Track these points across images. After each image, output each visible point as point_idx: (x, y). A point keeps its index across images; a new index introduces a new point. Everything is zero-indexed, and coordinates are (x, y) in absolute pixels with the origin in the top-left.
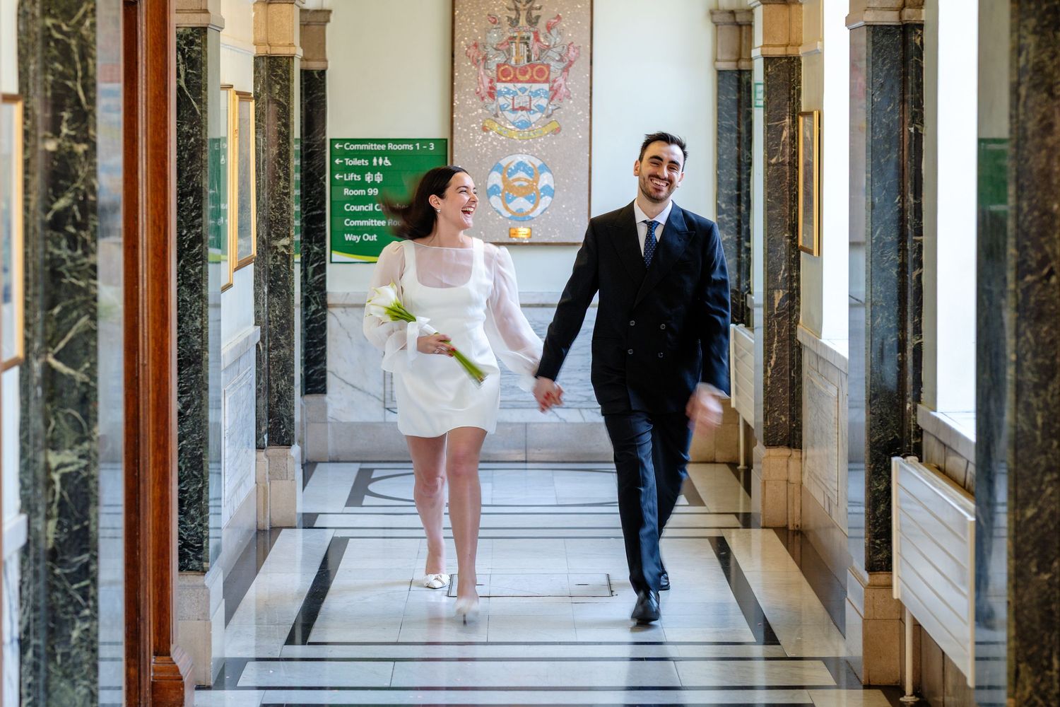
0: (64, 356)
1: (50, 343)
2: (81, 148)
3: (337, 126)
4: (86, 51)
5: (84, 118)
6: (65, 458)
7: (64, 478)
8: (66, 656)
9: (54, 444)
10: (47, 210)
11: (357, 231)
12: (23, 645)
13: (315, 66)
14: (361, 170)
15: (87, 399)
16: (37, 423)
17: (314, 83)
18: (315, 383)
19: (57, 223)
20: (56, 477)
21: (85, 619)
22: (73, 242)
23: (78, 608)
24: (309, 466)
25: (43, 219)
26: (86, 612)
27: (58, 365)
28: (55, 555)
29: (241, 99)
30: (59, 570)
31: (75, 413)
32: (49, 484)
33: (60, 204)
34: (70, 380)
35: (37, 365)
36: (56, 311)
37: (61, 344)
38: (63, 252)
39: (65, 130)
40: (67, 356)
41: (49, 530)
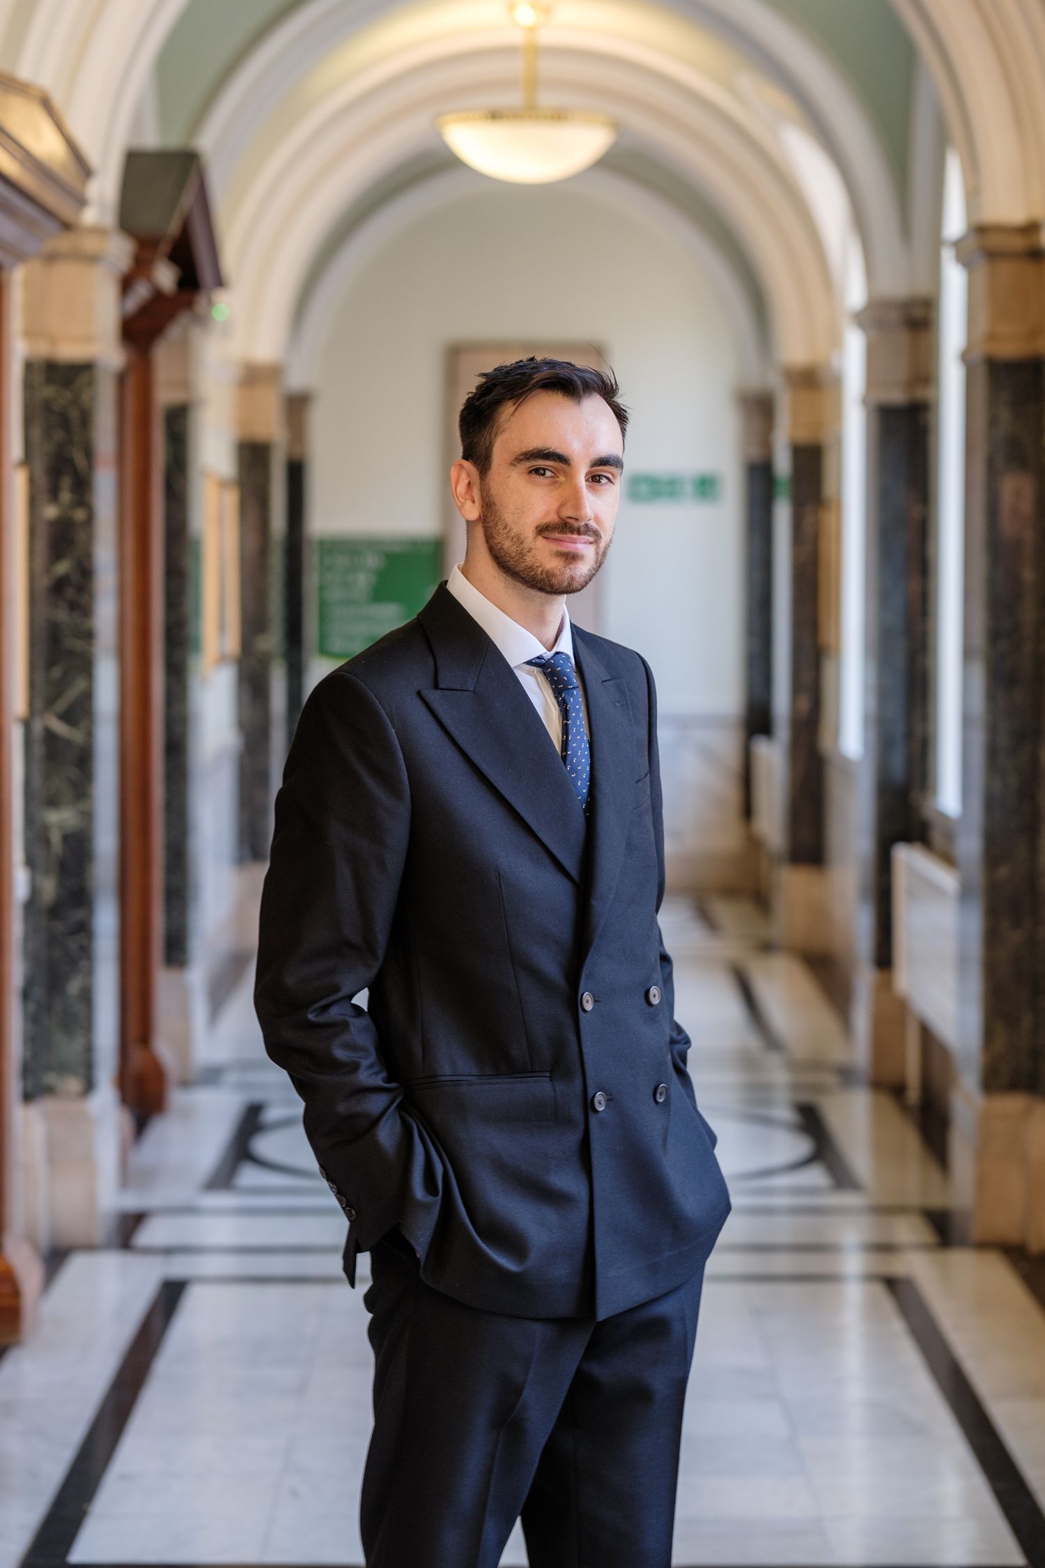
0: (65, 717)
1: (50, 702)
2: (80, 515)
4: (86, 419)
5: (82, 487)
6: (61, 818)
7: (66, 838)
8: (64, 1011)
9: (53, 803)
10: (50, 573)
11: (346, 636)
12: (26, 995)
13: (296, 454)
14: (350, 570)
15: (84, 759)
16: (37, 780)
17: (296, 473)
19: (58, 587)
20: (56, 837)
22: (73, 606)
23: (73, 963)
25: (44, 582)
26: (83, 964)
27: (59, 727)
28: (55, 912)
29: (223, 484)
30: (59, 927)
31: (73, 772)
32: (47, 842)
33: (63, 568)
34: (68, 742)
35: (38, 727)
36: (57, 672)
37: (62, 705)
38: (62, 615)
39: (66, 496)
40: (69, 717)
41: (49, 888)
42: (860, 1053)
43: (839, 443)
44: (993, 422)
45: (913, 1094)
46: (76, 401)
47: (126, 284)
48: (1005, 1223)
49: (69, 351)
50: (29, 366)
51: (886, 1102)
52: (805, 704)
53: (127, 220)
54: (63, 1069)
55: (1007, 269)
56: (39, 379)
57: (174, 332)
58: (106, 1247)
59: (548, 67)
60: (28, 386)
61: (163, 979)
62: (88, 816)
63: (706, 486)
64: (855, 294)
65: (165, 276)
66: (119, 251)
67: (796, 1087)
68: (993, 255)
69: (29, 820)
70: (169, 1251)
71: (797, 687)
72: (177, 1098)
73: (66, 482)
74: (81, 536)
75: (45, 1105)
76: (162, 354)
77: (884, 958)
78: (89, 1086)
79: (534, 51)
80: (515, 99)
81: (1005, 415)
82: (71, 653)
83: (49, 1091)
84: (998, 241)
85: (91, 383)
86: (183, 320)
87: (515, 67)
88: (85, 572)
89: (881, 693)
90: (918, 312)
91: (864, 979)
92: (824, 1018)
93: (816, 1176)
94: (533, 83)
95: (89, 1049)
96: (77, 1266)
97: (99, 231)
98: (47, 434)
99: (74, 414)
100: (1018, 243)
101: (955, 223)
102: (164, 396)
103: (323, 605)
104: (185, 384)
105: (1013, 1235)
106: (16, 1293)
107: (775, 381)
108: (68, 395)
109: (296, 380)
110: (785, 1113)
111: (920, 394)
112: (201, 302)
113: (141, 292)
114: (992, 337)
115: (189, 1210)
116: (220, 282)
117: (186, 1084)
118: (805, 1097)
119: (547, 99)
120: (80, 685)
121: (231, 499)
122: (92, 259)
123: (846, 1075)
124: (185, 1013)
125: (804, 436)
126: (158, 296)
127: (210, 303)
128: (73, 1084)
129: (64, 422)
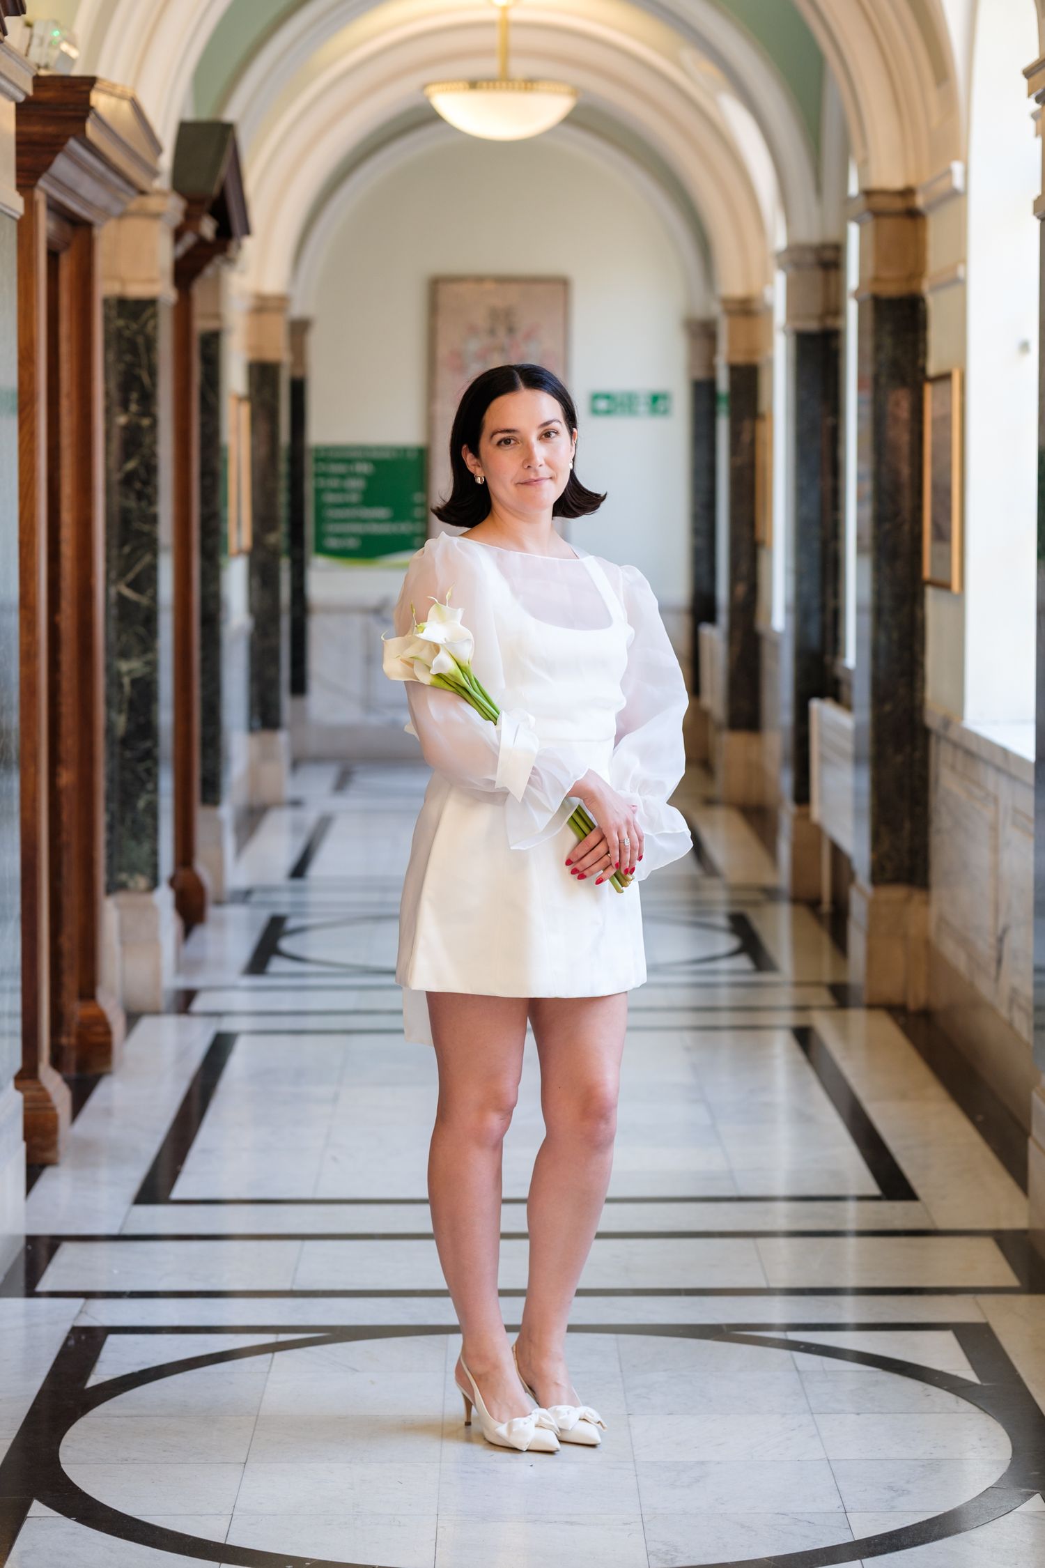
0: (133, 585)
1: (122, 574)
2: (146, 422)
3: (319, 433)
4: (150, 344)
5: (148, 399)
6: (130, 667)
7: (134, 682)
8: (134, 822)
9: (125, 654)
10: (120, 468)
11: (340, 536)
13: (298, 373)
14: (343, 477)
15: (150, 619)
16: (113, 636)
17: (299, 389)
18: (299, 686)
19: (128, 480)
20: (126, 681)
21: (149, 792)
22: (140, 496)
23: (143, 783)
24: (296, 763)
25: (117, 477)
26: (150, 786)
27: (128, 592)
28: (125, 742)
29: (240, 400)
30: (128, 754)
31: (141, 630)
32: (121, 686)
33: (131, 465)
34: (137, 605)
35: (113, 591)
36: (127, 549)
37: (131, 576)
38: (132, 503)
39: (134, 407)
40: (135, 585)
41: (121, 722)
42: (783, 877)
43: (770, 362)
44: (878, 348)
45: (826, 907)
46: (142, 331)
47: (178, 235)
48: (890, 989)
49: (137, 290)
50: (106, 302)
51: (804, 912)
52: (741, 589)
53: (179, 184)
54: (133, 869)
55: (888, 224)
56: (114, 313)
57: (209, 271)
58: (168, 1012)
59: (518, 39)
60: (107, 319)
61: (201, 814)
62: (153, 665)
63: (657, 401)
64: (780, 240)
65: (208, 228)
66: (173, 207)
67: (732, 902)
68: (877, 214)
69: (108, 668)
70: (218, 1014)
71: (734, 579)
72: (212, 912)
73: (134, 396)
74: (147, 440)
75: (121, 898)
76: (199, 290)
77: (802, 794)
78: (154, 884)
79: (507, 25)
80: (490, 67)
81: (888, 341)
82: (140, 534)
83: (123, 887)
84: (882, 202)
85: (155, 315)
86: (218, 260)
87: (492, 38)
88: (150, 469)
89: (800, 575)
90: (829, 255)
91: (787, 813)
92: (755, 850)
93: (743, 962)
94: (506, 52)
95: (155, 853)
96: (145, 1024)
97: (160, 193)
98: (119, 359)
99: (140, 340)
100: (898, 204)
101: (854, 189)
102: (201, 325)
103: (320, 507)
104: (217, 316)
105: (897, 999)
106: (108, 1032)
107: (716, 309)
108: (134, 326)
109: (297, 310)
110: (722, 921)
111: (830, 322)
112: (233, 245)
113: (189, 239)
114: (877, 279)
115: (234, 988)
116: (247, 231)
117: (219, 903)
118: (738, 909)
119: (519, 68)
120: (147, 558)
121: (245, 411)
122: (156, 216)
123: (771, 894)
124: (219, 844)
125: (740, 359)
126: (201, 242)
127: (239, 247)
128: (142, 882)
129: (133, 348)
